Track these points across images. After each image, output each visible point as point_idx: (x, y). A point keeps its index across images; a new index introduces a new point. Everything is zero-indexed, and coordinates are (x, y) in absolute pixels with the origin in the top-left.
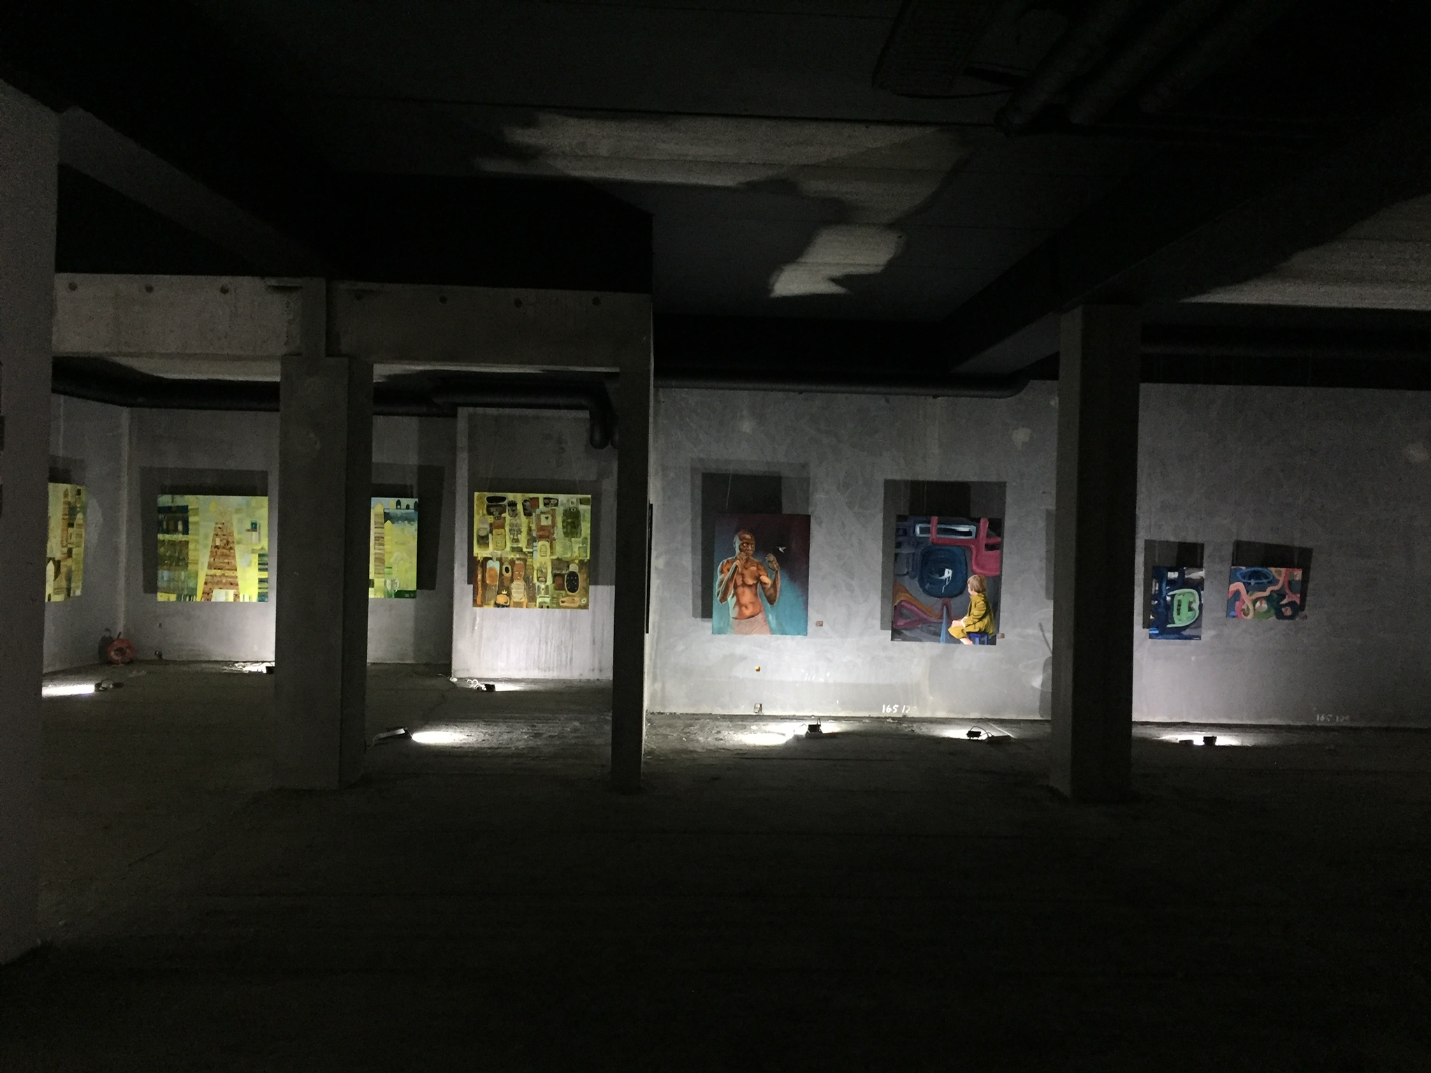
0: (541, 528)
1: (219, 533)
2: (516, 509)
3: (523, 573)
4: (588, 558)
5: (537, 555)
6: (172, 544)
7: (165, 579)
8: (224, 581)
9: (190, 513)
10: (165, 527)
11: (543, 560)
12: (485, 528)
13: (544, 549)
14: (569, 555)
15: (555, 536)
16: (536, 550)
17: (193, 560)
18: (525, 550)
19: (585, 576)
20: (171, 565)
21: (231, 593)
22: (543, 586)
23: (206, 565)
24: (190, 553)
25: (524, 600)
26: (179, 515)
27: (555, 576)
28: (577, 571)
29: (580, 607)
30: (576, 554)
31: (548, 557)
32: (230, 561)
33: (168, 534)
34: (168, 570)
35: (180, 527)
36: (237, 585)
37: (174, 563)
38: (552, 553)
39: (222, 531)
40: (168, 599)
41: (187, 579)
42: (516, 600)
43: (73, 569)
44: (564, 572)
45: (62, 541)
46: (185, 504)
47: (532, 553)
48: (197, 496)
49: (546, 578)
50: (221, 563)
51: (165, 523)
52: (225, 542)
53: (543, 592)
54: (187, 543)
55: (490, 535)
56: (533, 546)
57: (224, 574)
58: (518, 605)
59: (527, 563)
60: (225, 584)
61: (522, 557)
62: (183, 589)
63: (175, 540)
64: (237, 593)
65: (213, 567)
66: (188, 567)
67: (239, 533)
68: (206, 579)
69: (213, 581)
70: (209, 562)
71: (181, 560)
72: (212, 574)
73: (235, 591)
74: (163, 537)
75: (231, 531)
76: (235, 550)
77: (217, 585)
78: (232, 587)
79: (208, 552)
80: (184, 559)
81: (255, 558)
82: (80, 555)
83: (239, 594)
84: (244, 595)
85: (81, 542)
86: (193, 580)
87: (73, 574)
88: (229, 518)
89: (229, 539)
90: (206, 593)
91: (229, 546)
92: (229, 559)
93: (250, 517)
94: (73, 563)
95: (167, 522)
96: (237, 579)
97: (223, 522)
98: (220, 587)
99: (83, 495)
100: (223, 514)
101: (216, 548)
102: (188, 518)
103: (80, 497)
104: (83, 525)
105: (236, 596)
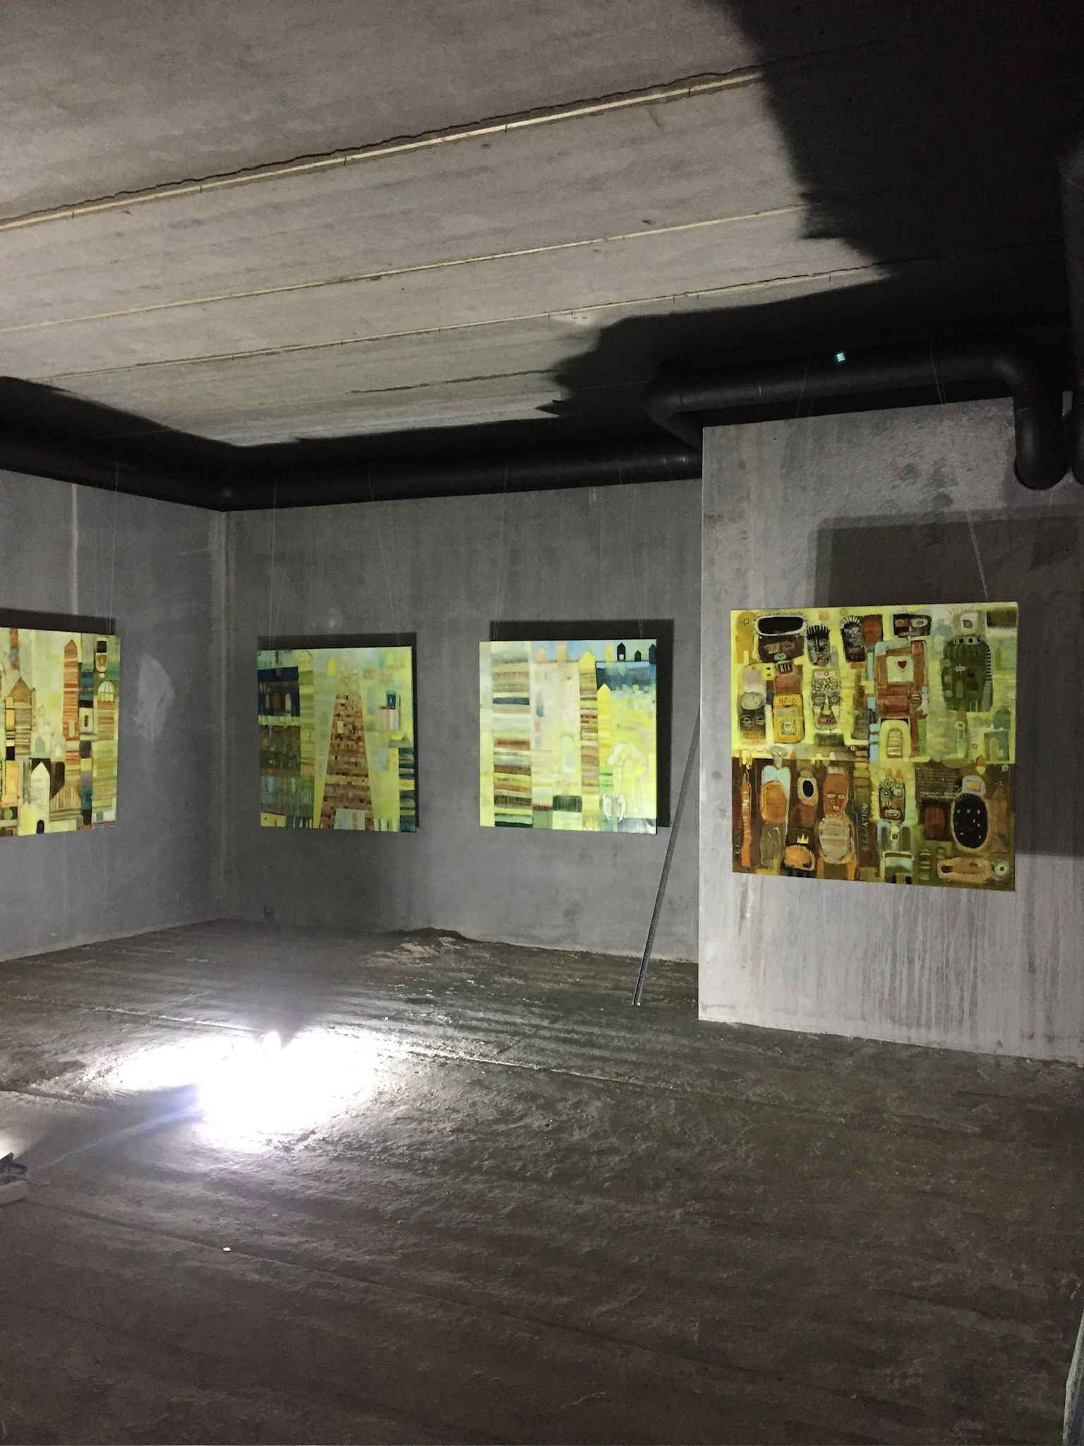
0: (888, 690)
1: (342, 713)
2: (827, 646)
3: (845, 798)
4: (1012, 761)
5: (879, 755)
6: (278, 732)
7: (271, 789)
8: (351, 795)
9: (300, 679)
10: (268, 705)
11: (894, 765)
12: (757, 694)
13: (895, 739)
14: (960, 755)
15: (924, 707)
16: (875, 743)
17: (306, 758)
18: (849, 742)
19: (1004, 805)
20: (277, 767)
21: (362, 814)
22: (895, 829)
23: (325, 768)
24: (304, 748)
25: (851, 861)
26: (285, 684)
27: (924, 805)
28: (981, 794)
29: (991, 884)
30: (980, 751)
31: (906, 759)
32: (359, 760)
33: (272, 715)
34: (275, 775)
35: (288, 705)
36: (369, 803)
37: (282, 765)
38: (916, 750)
39: (346, 709)
40: (276, 823)
41: (299, 790)
42: (830, 860)
43: (95, 775)
44: (947, 796)
45: (66, 729)
46: (294, 665)
47: (867, 749)
48: (310, 651)
49: (901, 808)
50: (345, 763)
51: (267, 698)
52: (350, 726)
53: (895, 843)
54: (298, 729)
55: (768, 709)
56: (870, 733)
57: (350, 783)
58: (836, 872)
59: (856, 774)
60: (352, 800)
61: (844, 757)
62: (295, 809)
63: (281, 725)
64: (370, 817)
65: (335, 772)
66: (299, 770)
67: (371, 712)
68: (325, 792)
69: (335, 794)
70: (329, 762)
71: (291, 758)
72: (333, 783)
73: (367, 812)
74: (267, 720)
75: (358, 710)
76: (364, 742)
77: (341, 801)
78: (362, 804)
79: (326, 745)
80: (294, 757)
81: (394, 755)
82: (111, 751)
83: (373, 818)
84: (380, 821)
85: (113, 732)
86: (308, 792)
87: (94, 785)
88: (355, 687)
89: (356, 724)
90: (326, 815)
91: (356, 734)
92: (357, 757)
93: (386, 685)
94: (95, 766)
95: (271, 694)
96: (369, 792)
97: (347, 694)
98: (346, 805)
99: (111, 652)
100: (347, 680)
101: (338, 739)
102: (298, 689)
103: (105, 654)
104: (114, 701)
105: (369, 820)
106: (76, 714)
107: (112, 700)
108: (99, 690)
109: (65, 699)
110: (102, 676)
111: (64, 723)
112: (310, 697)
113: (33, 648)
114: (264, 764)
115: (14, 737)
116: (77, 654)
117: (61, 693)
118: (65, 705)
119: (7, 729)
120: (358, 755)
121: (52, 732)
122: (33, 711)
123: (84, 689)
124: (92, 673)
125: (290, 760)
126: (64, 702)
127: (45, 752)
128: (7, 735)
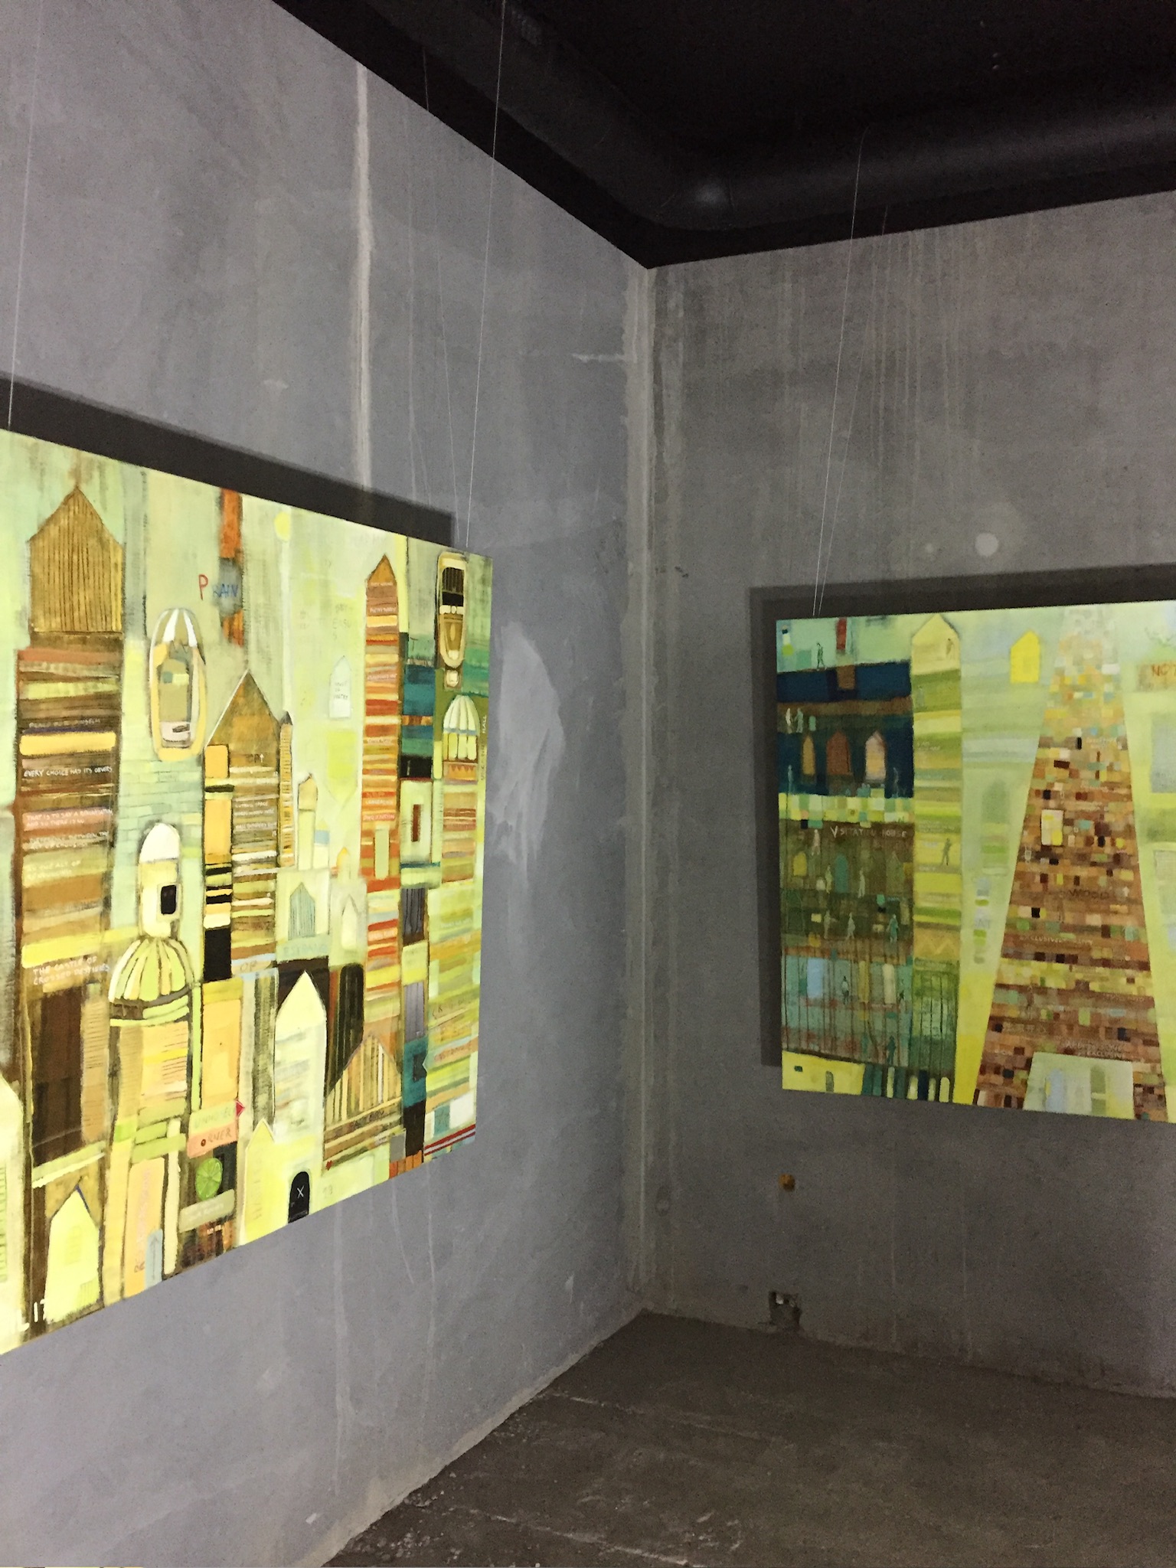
1: (1058, 787)
6: (840, 840)
7: (815, 991)
8: (1085, 1018)
9: (916, 695)
10: (809, 767)
17: (928, 912)
20: (837, 932)
21: (1123, 1072)
23: (995, 939)
24: (923, 883)
26: (869, 708)
32: (1114, 921)
33: (823, 792)
34: (830, 954)
35: (876, 764)
36: (1152, 1041)
37: (853, 927)
39: (1073, 775)
40: (830, 1085)
41: (908, 997)
43: (433, 994)
45: (368, 853)
46: (896, 656)
48: (952, 616)
50: (1066, 928)
51: (808, 746)
52: (1088, 826)
54: (907, 831)
57: (1082, 988)
60: (1092, 1032)
62: (892, 1046)
63: (853, 819)
64: (1154, 1081)
65: (1030, 950)
66: (910, 942)
67: (1163, 786)
68: (996, 1006)
69: (1032, 1014)
70: (1010, 925)
71: (882, 910)
72: (1022, 982)
73: (1142, 1066)
74: (804, 806)
75: (1116, 778)
76: (1135, 869)
77: (1053, 1033)
78: (1126, 1046)
79: (1002, 877)
80: (892, 908)
82: (468, 913)
83: (1163, 1085)
85: (472, 853)
86: (936, 1004)
87: (432, 1023)
88: (1107, 712)
89: (1108, 818)
90: (997, 1070)
91: (1108, 849)
92: (1107, 912)
94: (434, 964)
95: (821, 740)
96: (1151, 1012)
97: (1078, 733)
98: (1068, 1044)
99: (472, 604)
100: (1077, 695)
101: (1045, 861)
102: (910, 722)
103: (460, 610)
104: (476, 760)
105: (1150, 1090)
106: (392, 802)
107: (472, 757)
108: (447, 721)
109: (366, 751)
110: (452, 678)
111: (364, 834)
113: (285, 569)
114: (794, 924)
115: (227, 892)
116: (396, 604)
117: (361, 729)
118: (365, 772)
119: (208, 867)
120: (1113, 907)
121: (333, 864)
122: (283, 795)
123: (411, 721)
124: (429, 670)
125: (880, 917)
126: (365, 762)
127: (314, 935)
128: (209, 888)
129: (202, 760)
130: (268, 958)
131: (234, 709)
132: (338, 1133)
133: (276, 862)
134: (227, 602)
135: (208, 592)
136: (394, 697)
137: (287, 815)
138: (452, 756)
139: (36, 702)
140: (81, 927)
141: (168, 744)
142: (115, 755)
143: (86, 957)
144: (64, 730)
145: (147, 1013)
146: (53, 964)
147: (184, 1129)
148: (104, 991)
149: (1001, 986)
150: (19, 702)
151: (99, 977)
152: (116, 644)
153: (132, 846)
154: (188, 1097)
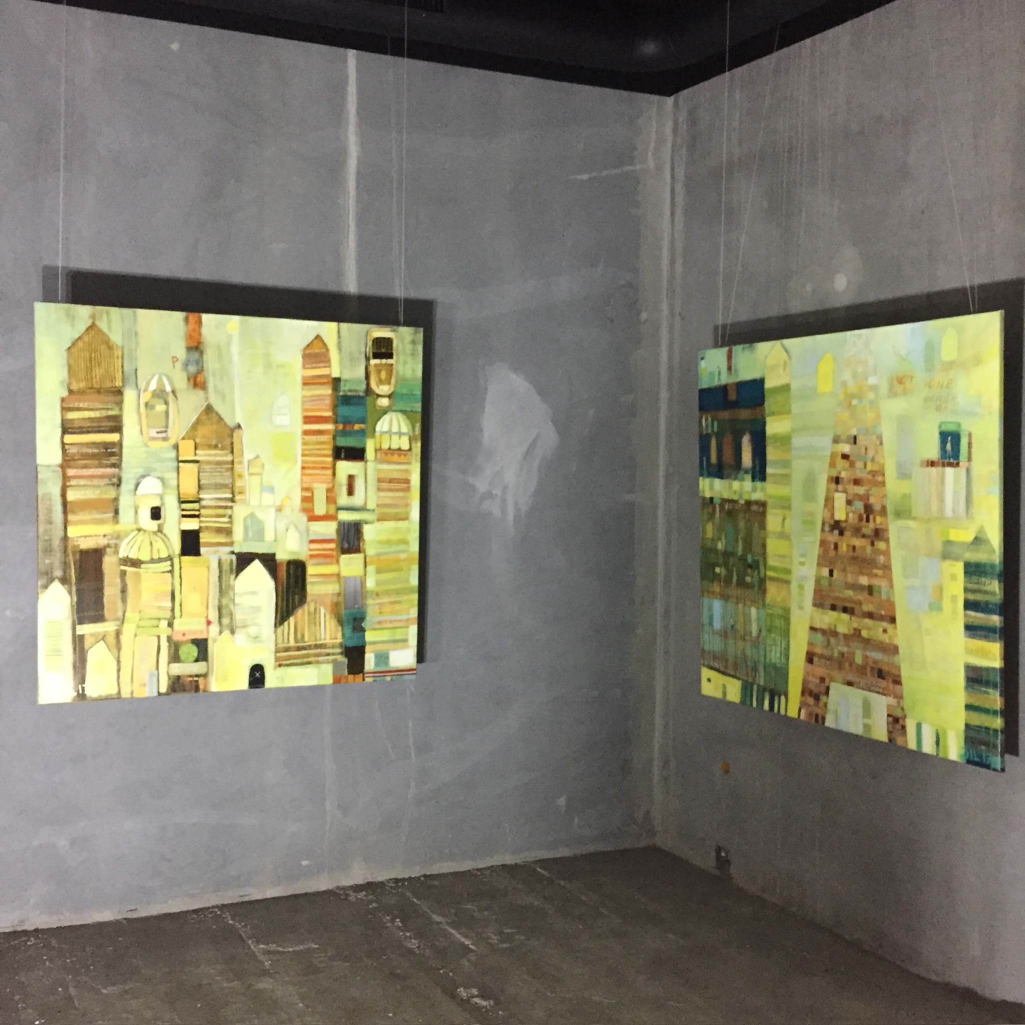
1: (843, 475)
6: (730, 512)
7: (717, 625)
8: (859, 658)
9: (770, 404)
10: (714, 459)
17: (774, 569)
20: (728, 581)
21: (881, 704)
23: (810, 587)
24: (773, 546)
26: (744, 414)
32: (875, 582)
33: (721, 477)
34: (725, 597)
35: (747, 458)
36: (897, 681)
37: (735, 578)
39: (852, 465)
40: (725, 694)
41: (764, 633)
43: (370, 584)
45: (308, 499)
46: (757, 375)
48: (786, 342)
50: (848, 586)
51: (713, 443)
52: (859, 506)
54: (763, 507)
57: (857, 633)
60: (862, 670)
62: (755, 669)
63: (735, 497)
64: (898, 713)
65: (828, 603)
66: (764, 592)
67: (904, 474)
68: (810, 644)
69: (828, 652)
70: (818, 581)
71: (750, 566)
72: (824, 627)
73: (891, 700)
74: (711, 487)
75: (876, 468)
76: (887, 541)
77: (840, 668)
78: (882, 683)
79: (813, 544)
80: (755, 566)
81: (953, 577)
82: (404, 542)
83: (905, 717)
84: (919, 726)
85: (407, 505)
86: (778, 638)
87: (370, 602)
89: (872, 500)
90: (811, 693)
91: (871, 525)
92: (872, 575)
93: (938, 409)
94: (371, 569)
95: (720, 435)
96: (896, 658)
97: (854, 432)
98: (850, 678)
99: (402, 358)
100: (854, 402)
101: (836, 532)
102: (764, 424)
103: (390, 361)
104: (410, 450)
105: (896, 720)
106: (330, 472)
107: (406, 446)
108: (378, 427)
109: (304, 444)
110: (384, 402)
111: (304, 489)
112: (785, 441)
113: (235, 349)
114: (707, 572)
115: (197, 513)
116: (329, 361)
117: (299, 433)
118: (303, 455)
119: (181, 500)
120: (875, 571)
121: (278, 503)
122: (236, 466)
123: (344, 427)
124: (362, 398)
125: (749, 571)
126: (303, 450)
127: (263, 541)
128: (183, 510)
129: (176, 447)
130: (228, 549)
131: (198, 422)
132: (287, 650)
133: (232, 500)
134: (192, 369)
135: (179, 365)
136: (329, 414)
137: (240, 476)
138: (385, 446)
139: (72, 420)
140: (101, 522)
141: (154, 439)
142: (120, 444)
143: (105, 536)
144: (88, 432)
145: (143, 566)
146: (85, 537)
147: (170, 625)
148: (116, 552)
149: (813, 629)
150: (62, 420)
151: (113, 545)
152: (119, 392)
153: (132, 487)
154: (173, 610)
